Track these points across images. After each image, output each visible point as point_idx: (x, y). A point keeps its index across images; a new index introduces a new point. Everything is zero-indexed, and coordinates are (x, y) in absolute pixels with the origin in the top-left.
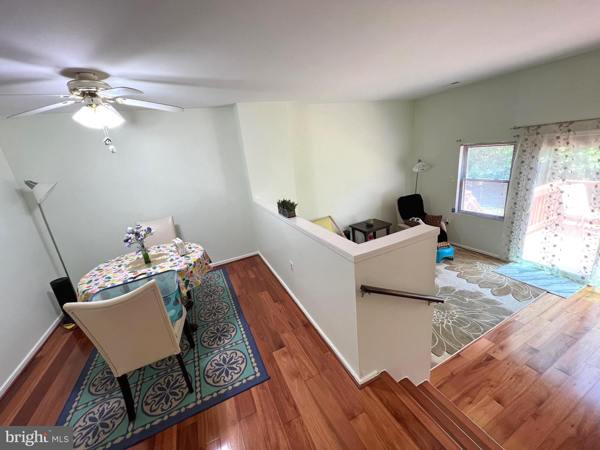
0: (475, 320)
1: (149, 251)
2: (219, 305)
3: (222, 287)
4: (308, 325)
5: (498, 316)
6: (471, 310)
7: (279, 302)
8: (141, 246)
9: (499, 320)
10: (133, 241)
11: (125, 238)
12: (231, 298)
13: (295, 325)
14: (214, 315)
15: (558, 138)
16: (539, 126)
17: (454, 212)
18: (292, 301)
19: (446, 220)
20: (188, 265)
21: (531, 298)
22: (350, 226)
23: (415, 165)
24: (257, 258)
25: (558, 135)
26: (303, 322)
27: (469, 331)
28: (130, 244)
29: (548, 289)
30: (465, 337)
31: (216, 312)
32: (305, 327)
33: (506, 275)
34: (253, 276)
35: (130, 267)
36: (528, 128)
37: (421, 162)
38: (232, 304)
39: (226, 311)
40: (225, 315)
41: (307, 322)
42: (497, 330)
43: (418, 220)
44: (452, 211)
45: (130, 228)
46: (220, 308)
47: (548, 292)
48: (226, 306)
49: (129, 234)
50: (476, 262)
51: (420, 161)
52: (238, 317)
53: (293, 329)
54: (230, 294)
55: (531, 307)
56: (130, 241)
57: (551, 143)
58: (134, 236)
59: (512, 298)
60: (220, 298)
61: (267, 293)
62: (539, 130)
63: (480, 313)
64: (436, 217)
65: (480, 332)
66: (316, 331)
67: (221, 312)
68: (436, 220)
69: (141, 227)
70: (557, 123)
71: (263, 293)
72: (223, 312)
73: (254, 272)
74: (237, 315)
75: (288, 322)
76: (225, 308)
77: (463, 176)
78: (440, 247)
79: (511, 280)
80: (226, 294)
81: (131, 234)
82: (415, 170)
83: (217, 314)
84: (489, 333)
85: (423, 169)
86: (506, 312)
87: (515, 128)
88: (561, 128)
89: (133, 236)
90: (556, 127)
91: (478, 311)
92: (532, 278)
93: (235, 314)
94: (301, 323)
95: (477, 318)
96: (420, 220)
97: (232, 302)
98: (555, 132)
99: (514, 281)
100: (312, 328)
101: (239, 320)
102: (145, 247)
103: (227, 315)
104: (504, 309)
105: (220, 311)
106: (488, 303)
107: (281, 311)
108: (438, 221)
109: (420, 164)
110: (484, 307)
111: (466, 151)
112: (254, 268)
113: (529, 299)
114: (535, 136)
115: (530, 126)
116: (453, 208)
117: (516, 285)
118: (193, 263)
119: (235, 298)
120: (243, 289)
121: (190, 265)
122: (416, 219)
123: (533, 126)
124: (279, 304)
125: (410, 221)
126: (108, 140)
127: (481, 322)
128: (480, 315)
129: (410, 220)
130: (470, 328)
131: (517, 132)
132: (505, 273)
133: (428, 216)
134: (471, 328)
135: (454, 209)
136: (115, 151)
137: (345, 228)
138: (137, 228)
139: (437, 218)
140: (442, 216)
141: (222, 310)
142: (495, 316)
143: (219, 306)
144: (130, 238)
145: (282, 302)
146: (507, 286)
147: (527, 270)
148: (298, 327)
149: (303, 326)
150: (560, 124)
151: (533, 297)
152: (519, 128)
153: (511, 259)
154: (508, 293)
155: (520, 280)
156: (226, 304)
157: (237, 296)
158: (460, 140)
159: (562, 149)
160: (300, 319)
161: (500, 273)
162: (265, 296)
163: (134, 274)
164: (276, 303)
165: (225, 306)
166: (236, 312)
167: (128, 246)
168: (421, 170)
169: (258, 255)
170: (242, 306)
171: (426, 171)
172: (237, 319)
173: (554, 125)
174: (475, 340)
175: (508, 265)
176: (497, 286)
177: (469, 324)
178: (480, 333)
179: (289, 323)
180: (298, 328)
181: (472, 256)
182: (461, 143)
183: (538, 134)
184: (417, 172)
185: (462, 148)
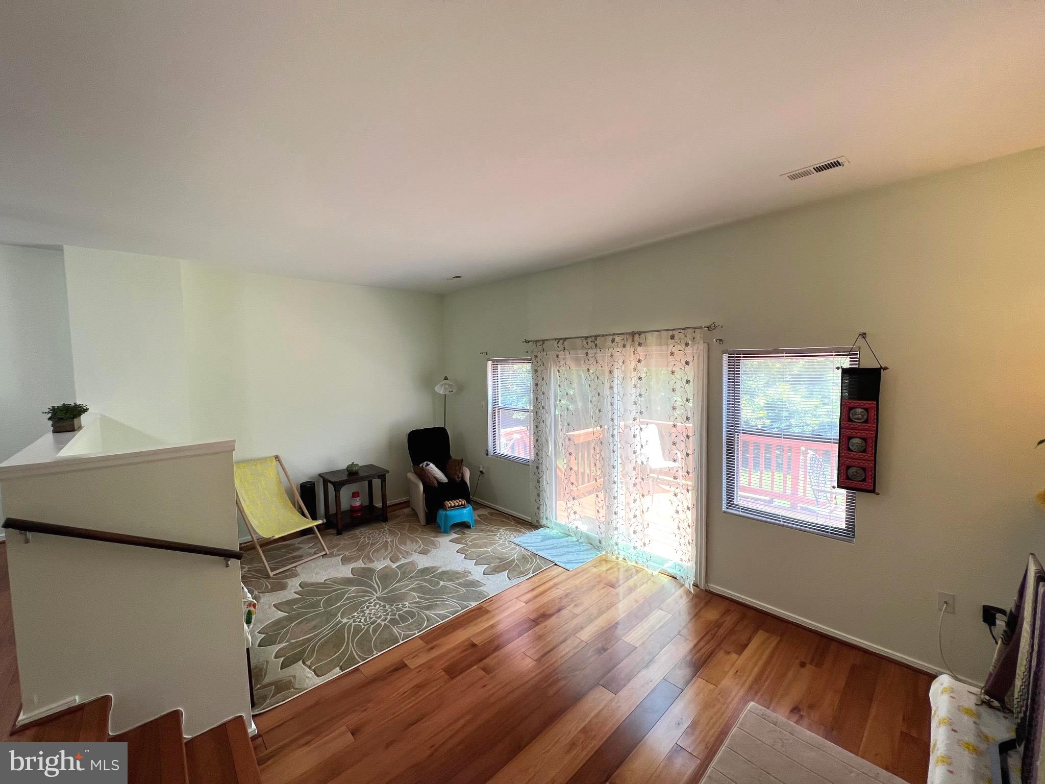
0: (426, 612)
6: (434, 598)
15: (558, 356)
17: (488, 455)
19: (480, 467)
22: (320, 475)
29: (556, 560)
30: (389, 640)
33: (522, 545)
37: (448, 379)
42: (447, 623)
44: (484, 454)
47: (556, 564)
50: (500, 529)
51: (446, 378)
59: (505, 576)
62: (544, 346)
63: (443, 601)
65: (421, 629)
70: (557, 339)
77: (495, 403)
78: (449, 508)
79: (523, 551)
82: (439, 390)
84: (430, 630)
85: (452, 391)
88: (559, 345)
90: (555, 344)
91: (443, 598)
92: (551, 546)
95: (431, 609)
96: (431, 465)
98: (556, 349)
99: (525, 553)
106: (466, 586)
108: (457, 468)
109: (446, 382)
110: (456, 592)
111: (495, 369)
113: (524, 576)
115: (537, 341)
116: (487, 449)
117: (525, 558)
123: (539, 341)
127: (433, 613)
128: (439, 604)
130: (410, 625)
131: (528, 347)
132: (523, 543)
135: (488, 451)
137: (311, 478)
140: (462, 460)
146: (513, 559)
147: (553, 537)
150: (559, 341)
151: (531, 572)
153: (544, 522)
154: (505, 570)
155: (534, 551)
158: (487, 353)
161: (516, 542)
168: (450, 392)
173: (554, 341)
174: (403, 642)
175: (537, 531)
176: (498, 561)
177: (413, 619)
178: (418, 631)
181: (503, 521)
182: (488, 357)
183: (543, 350)
184: (445, 395)
185: (490, 363)
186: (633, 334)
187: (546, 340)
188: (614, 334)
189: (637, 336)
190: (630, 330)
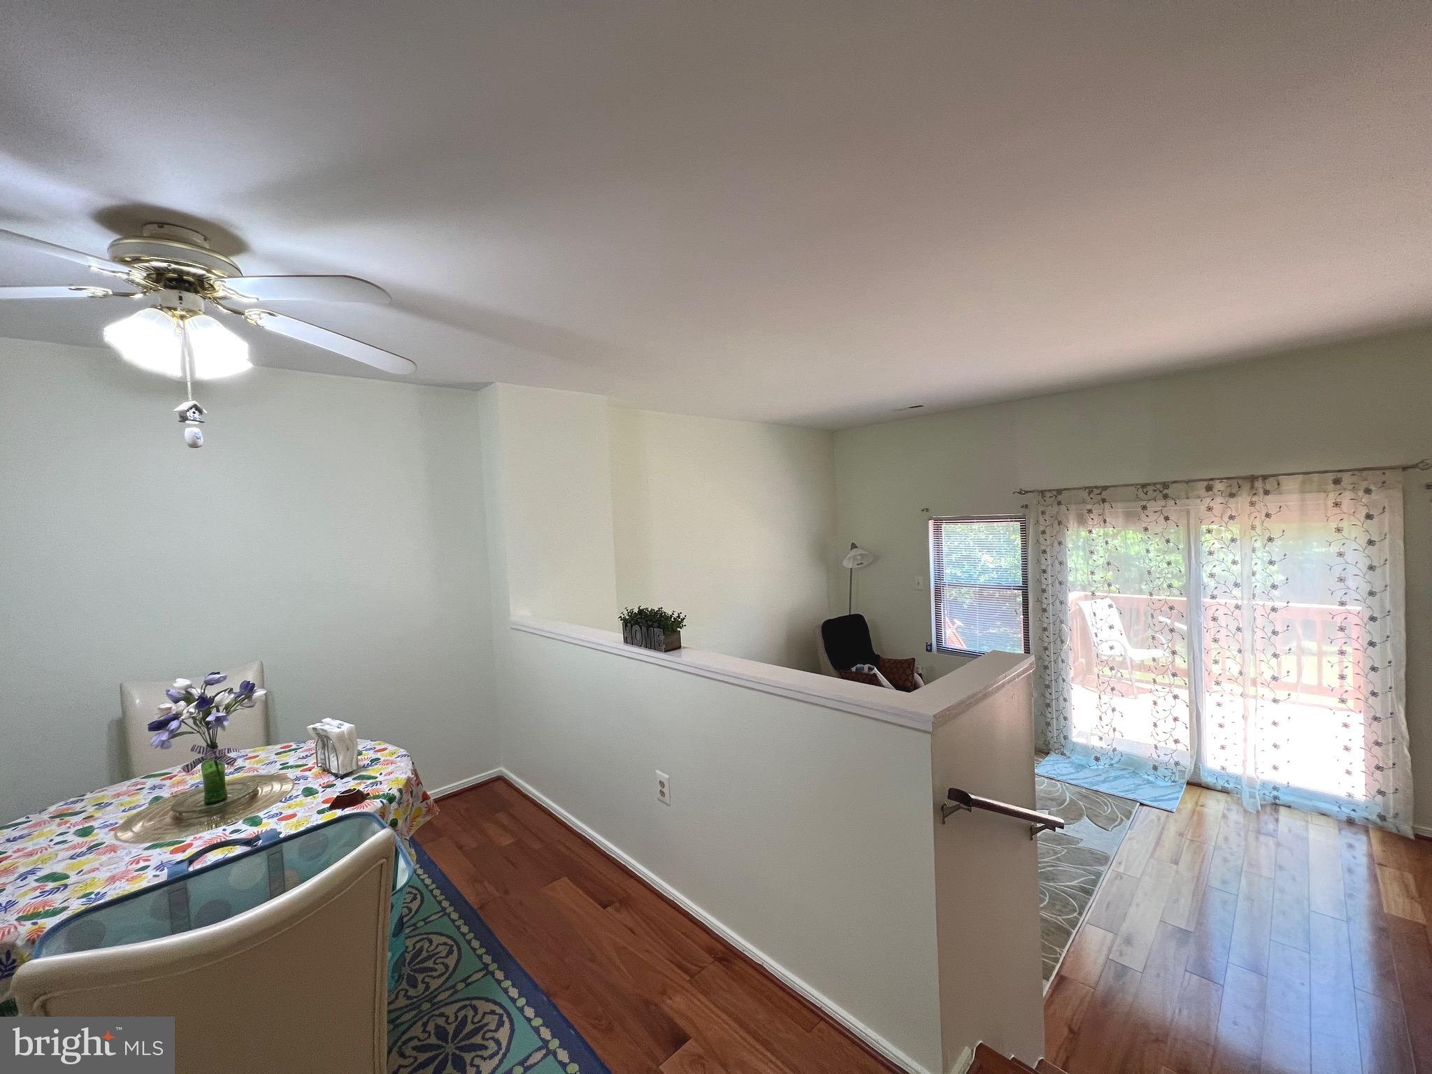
0: (1052, 884)
1: (232, 762)
2: (418, 946)
3: (417, 889)
4: (728, 955)
5: (1087, 867)
7: (617, 905)
8: (204, 745)
9: (1094, 877)
10: (184, 728)
11: (156, 717)
12: (455, 916)
13: (692, 964)
14: (408, 983)
15: (1090, 511)
16: (1059, 492)
17: (931, 651)
18: (654, 897)
20: (385, 801)
21: (1122, 820)
23: (846, 556)
24: (499, 786)
25: (1089, 507)
26: (710, 951)
27: (1053, 914)
28: (174, 734)
29: (1138, 797)
30: (1052, 929)
31: (415, 971)
32: (724, 966)
33: (1059, 778)
34: (507, 841)
35: (137, 828)
36: (1042, 492)
37: (857, 548)
38: (464, 935)
39: (451, 961)
40: (451, 975)
41: (720, 947)
43: (870, 669)
44: (927, 650)
45: (181, 683)
46: (424, 954)
47: (1142, 804)
48: (445, 944)
49: (176, 701)
51: (854, 546)
52: (500, 975)
53: (692, 976)
54: (445, 904)
55: (1130, 839)
56: (174, 724)
57: (1081, 521)
58: (192, 710)
59: (1090, 824)
60: (413, 921)
61: (568, 881)
62: (1060, 498)
63: (1054, 866)
64: (902, 662)
65: (1075, 911)
66: (759, 969)
67: (434, 970)
68: (904, 669)
69: (225, 678)
70: (1085, 488)
71: (555, 883)
72: (440, 968)
73: (505, 828)
74: (493, 967)
75: (668, 960)
76: (443, 954)
77: (940, 578)
79: (1071, 787)
80: (430, 906)
81: (182, 703)
82: (848, 564)
83: (420, 977)
84: (1090, 911)
85: (862, 564)
86: (1095, 856)
87: (1020, 493)
88: (1091, 496)
89: (188, 710)
90: (1085, 494)
91: (1047, 862)
92: (1101, 778)
93: (486, 966)
94: (707, 955)
95: (1053, 880)
96: (874, 668)
97: (465, 929)
98: (1084, 502)
99: (1078, 789)
100: (743, 965)
101: (507, 983)
102: (220, 748)
103: (460, 975)
104: (1091, 852)
105: (430, 964)
106: (1057, 843)
107: (631, 930)
108: (906, 672)
109: (855, 552)
110: (1055, 853)
111: (938, 530)
112: (502, 817)
113: (1119, 824)
114: (1056, 508)
115: (1045, 491)
116: (929, 644)
117: (1085, 797)
118: (397, 794)
119: (470, 915)
120: (486, 884)
121: (391, 799)
122: (866, 667)
123: (1050, 491)
124: (617, 910)
125: (853, 672)
126: (193, 410)
127: (1065, 886)
128: (1056, 872)
129: (854, 669)
130: (1052, 905)
131: (1025, 499)
132: (1054, 774)
133: (883, 660)
134: (1054, 905)
135: (931, 645)
136: (201, 442)
138: (209, 683)
139: (904, 665)
140: (914, 659)
141: (435, 963)
142: (1084, 870)
143: (421, 950)
144: (176, 717)
145: (626, 902)
146: (1071, 800)
148: (703, 968)
149: (717, 963)
150: (1090, 490)
151: (1124, 818)
152: (1027, 492)
154: (1080, 816)
155: (1086, 786)
156: (444, 939)
157: (475, 907)
158: (927, 509)
159: (1098, 531)
160: (699, 945)
161: (1046, 775)
162: (564, 892)
163: (172, 852)
164: (609, 909)
165: (441, 948)
166: (487, 959)
167: (163, 745)
168: (858, 564)
169: (500, 779)
170: (502, 935)
171: (866, 566)
172: (499, 982)
173: (1080, 491)
174: (1075, 932)
176: (1054, 803)
177: (1046, 896)
178: (1075, 914)
179: (672, 962)
180: (704, 972)
182: (929, 514)
183: (1059, 503)
184: (851, 569)
185: (931, 523)
186: (1252, 479)
187: (1065, 489)
188: (1212, 479)
189: (1260, 480)
190: (1249, 473)
